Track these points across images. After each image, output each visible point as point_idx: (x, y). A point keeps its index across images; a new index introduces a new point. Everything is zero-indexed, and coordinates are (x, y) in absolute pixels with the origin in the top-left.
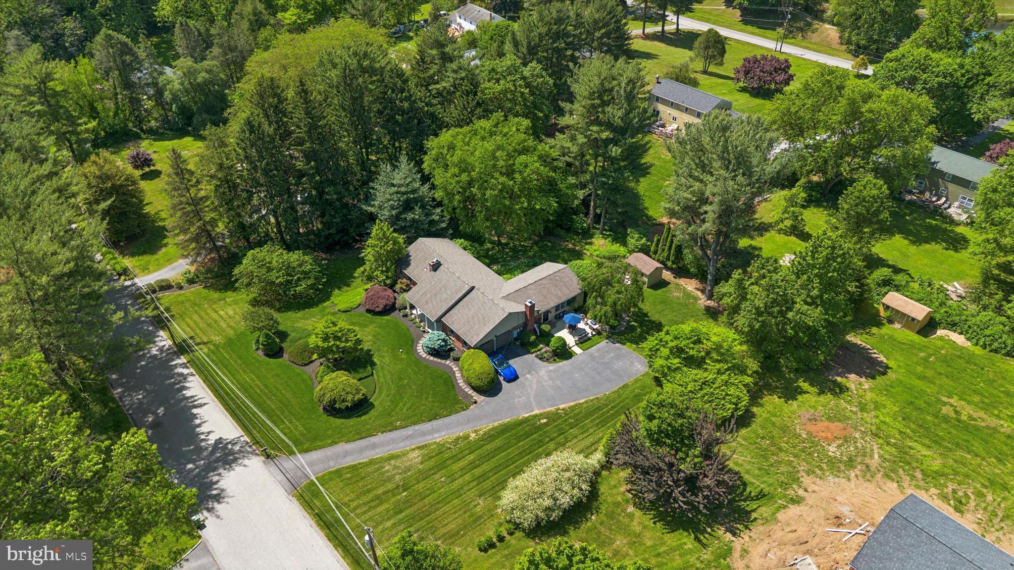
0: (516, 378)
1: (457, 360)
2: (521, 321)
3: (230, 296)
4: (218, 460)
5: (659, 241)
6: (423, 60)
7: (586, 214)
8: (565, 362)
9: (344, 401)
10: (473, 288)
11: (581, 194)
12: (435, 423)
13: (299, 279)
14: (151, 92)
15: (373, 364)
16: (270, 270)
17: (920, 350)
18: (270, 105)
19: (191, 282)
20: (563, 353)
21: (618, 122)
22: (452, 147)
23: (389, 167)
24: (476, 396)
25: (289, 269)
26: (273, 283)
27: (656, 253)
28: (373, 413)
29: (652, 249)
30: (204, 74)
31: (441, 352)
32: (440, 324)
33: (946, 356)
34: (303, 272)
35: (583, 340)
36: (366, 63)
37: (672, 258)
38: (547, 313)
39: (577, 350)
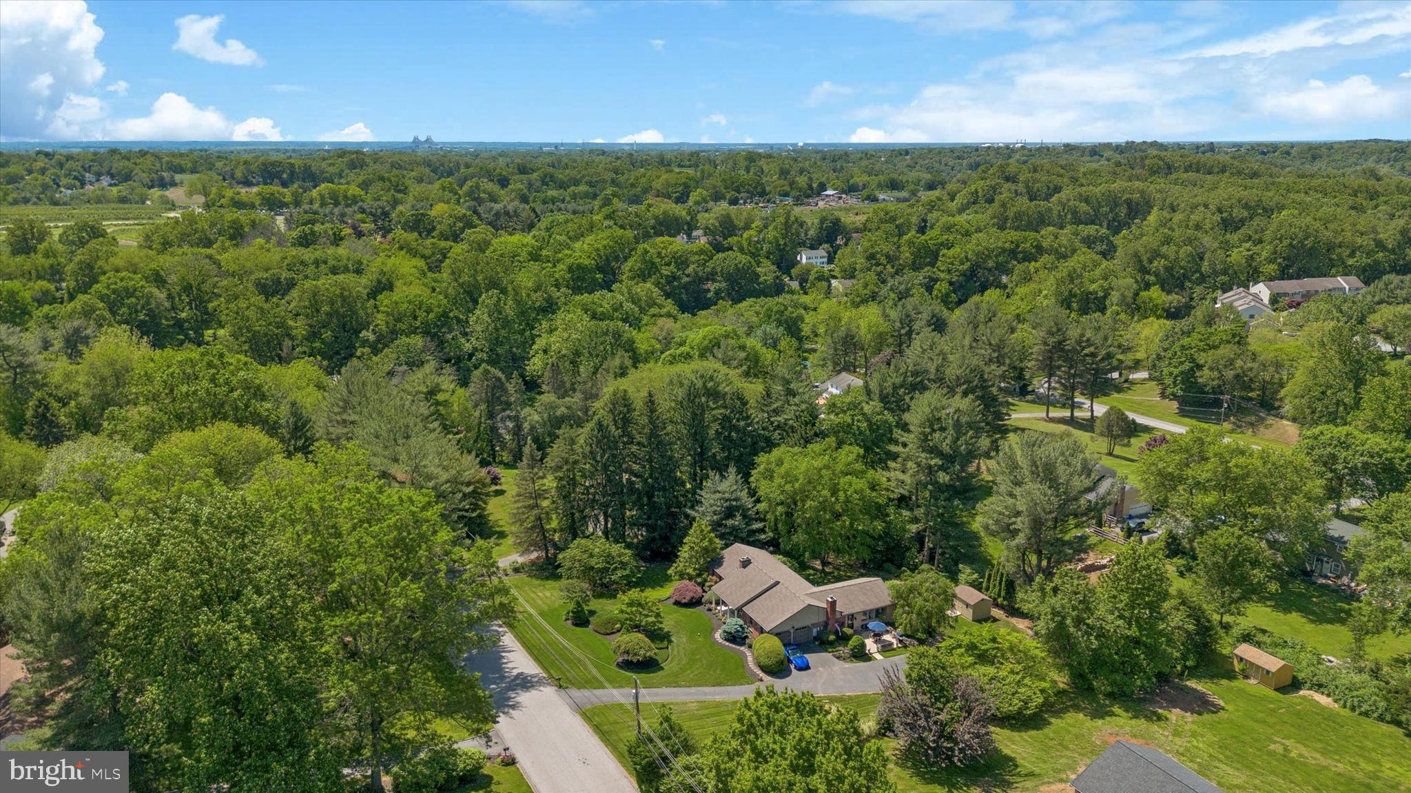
0: (808, 668)
1: (750, 647)
2: (822, 619)
3: (551, 583)
4: (517, 685)
5: (990, 576)
6: (769, 395)
7: (921, 550)
8: (862, 664)
9: (635, 654)
10: (777, 583)
11: (914, 528)
12: (718, 689)
13: (616, 568)
14: (511, 425)
15: (670, 641)
16: (591, 556)
17: (1271, 702)
18: (620, 412)
19: (516, 570)
20: (860, 655)
21: (946, 447)
22: (780, 463)
23: (717, 477)
24: (762, 674)
25: (609, 558)
26: (592, 568)
27: (987, 589)
28: (661, 673)
29: (984, 585)
30: (563, 409)
31: (736, 638)
32: (740, 612)
33: (1299, 711)
34: (621, 562)
35: (886, 648)
36: (710, 385)
37: (1003, 593)
38: (852, 617)
39: (878, 656)
